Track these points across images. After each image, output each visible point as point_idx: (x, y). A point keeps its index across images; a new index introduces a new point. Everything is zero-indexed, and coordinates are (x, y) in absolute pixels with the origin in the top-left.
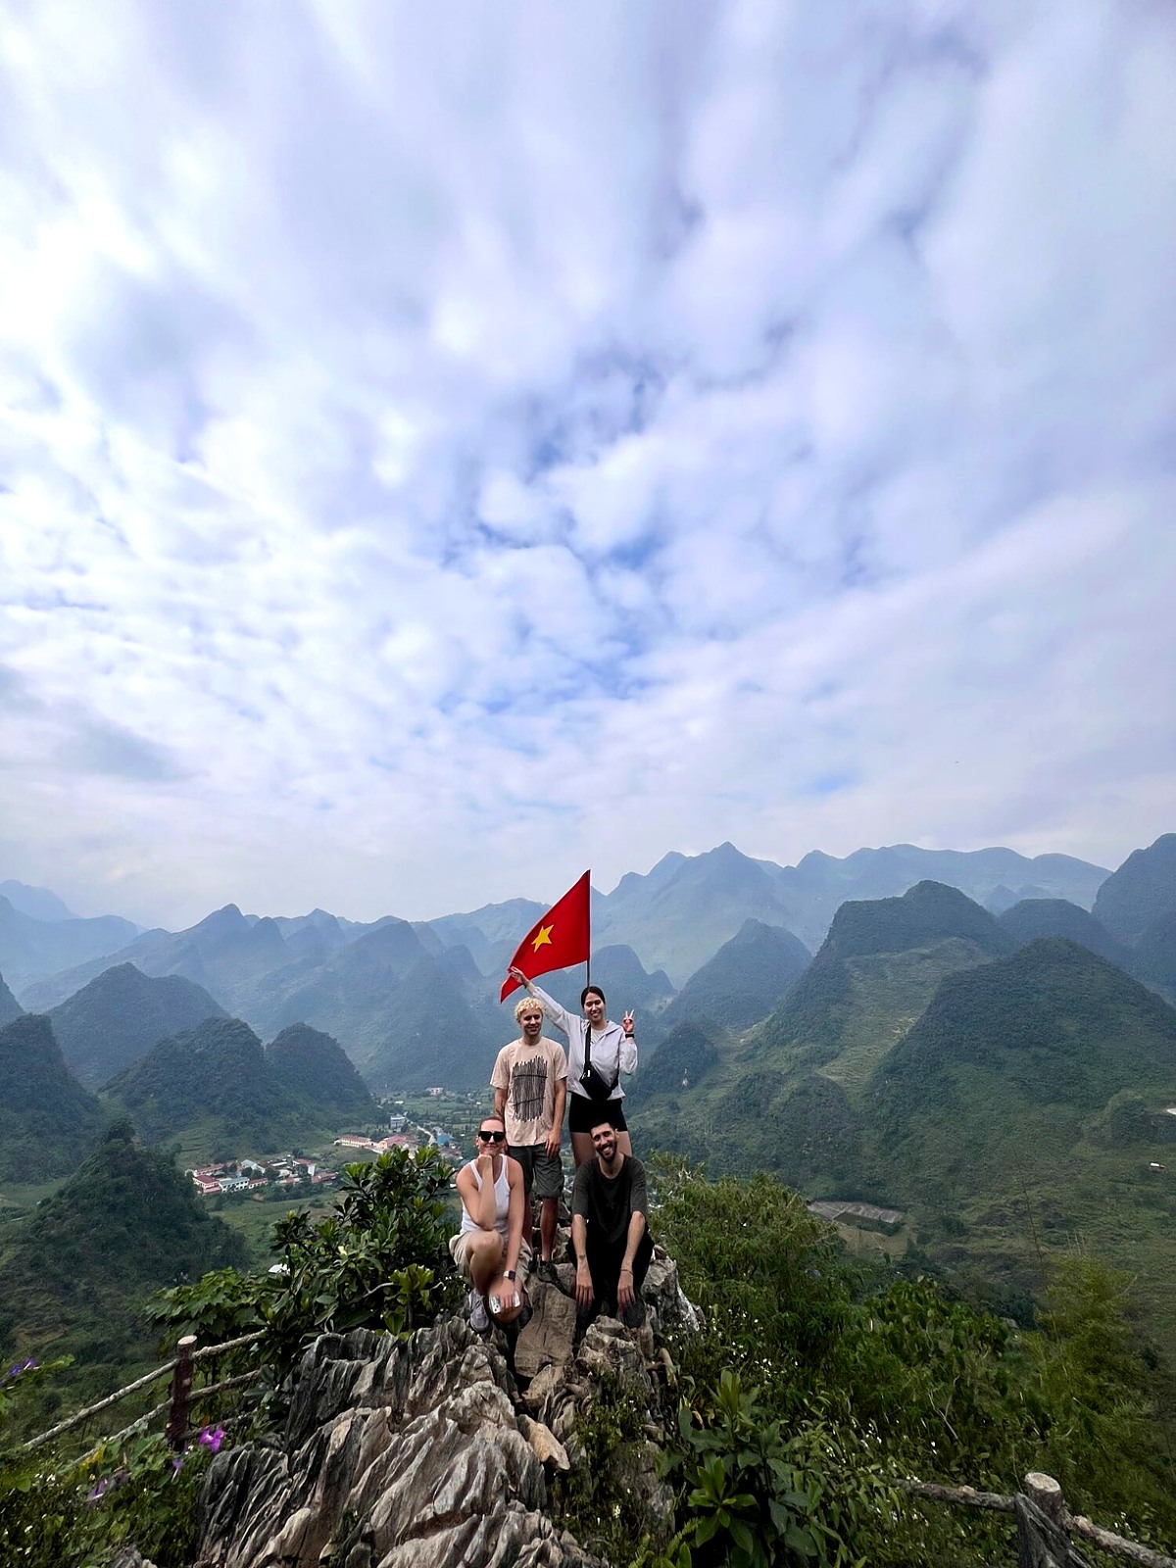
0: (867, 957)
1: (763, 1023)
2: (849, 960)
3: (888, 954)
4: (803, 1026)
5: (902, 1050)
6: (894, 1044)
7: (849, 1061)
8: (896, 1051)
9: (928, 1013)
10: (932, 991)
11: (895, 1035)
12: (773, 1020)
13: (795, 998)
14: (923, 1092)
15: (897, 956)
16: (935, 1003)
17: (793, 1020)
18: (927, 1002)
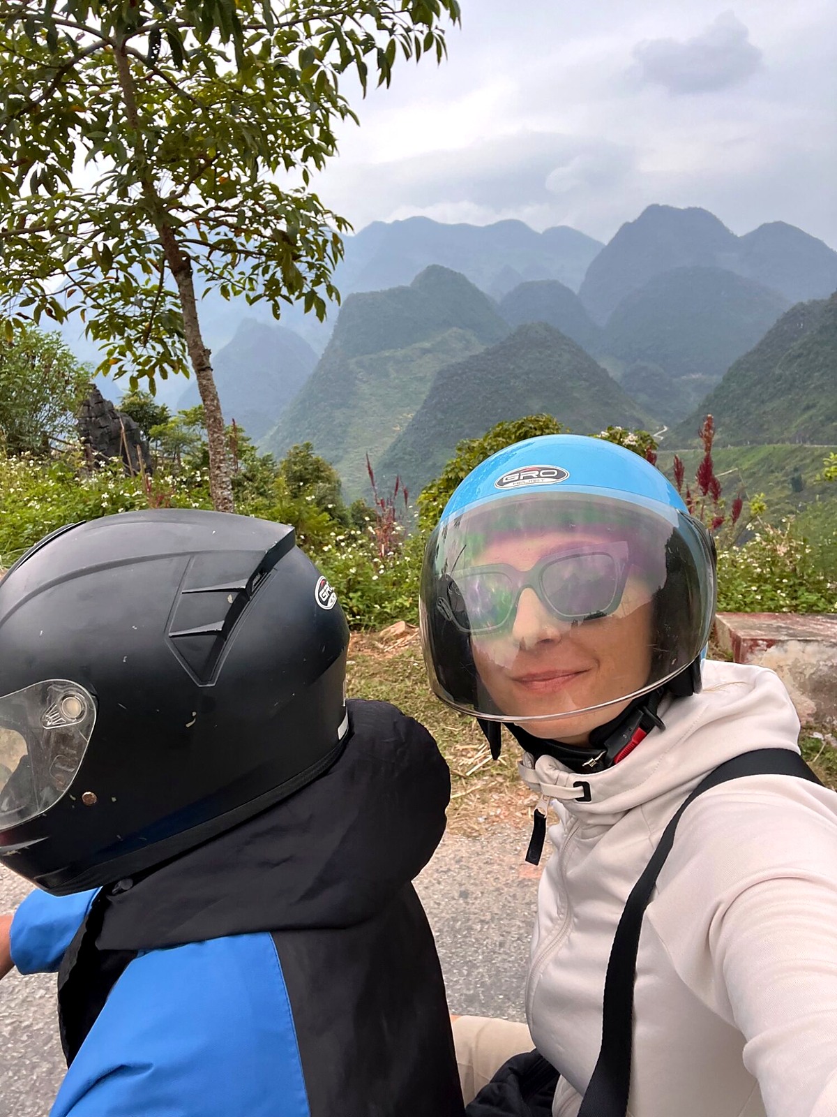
0: (372, 356)
1: (267, 437)
2: (354, 360)
3: (392, 351)
4: (308, 434)
5: (399, 445)
6: (393, 440)
7: (352, 463)
8: (393, 447)
9: (423, 408)
10: (429, 385)
11: (394, 432)
12: (278, 432)
13: (299, 406)
14: (414, 480)
15: (400, 353)
16: (430, 397)
17: (298, 430)
18: (424, 397)
